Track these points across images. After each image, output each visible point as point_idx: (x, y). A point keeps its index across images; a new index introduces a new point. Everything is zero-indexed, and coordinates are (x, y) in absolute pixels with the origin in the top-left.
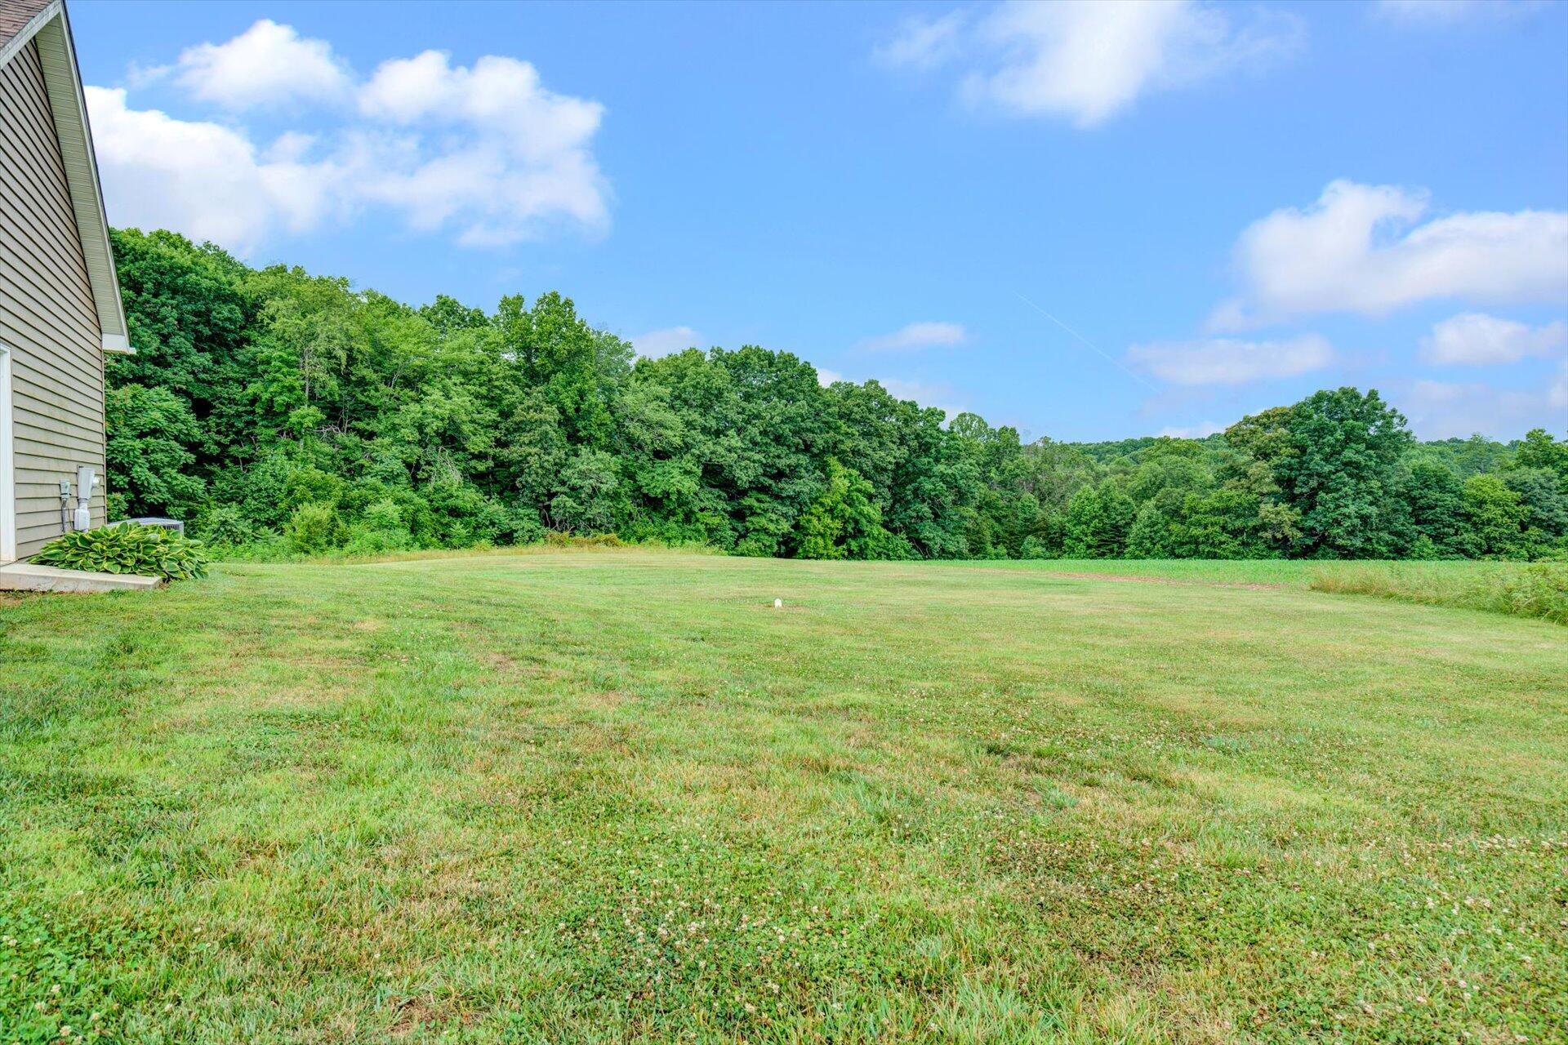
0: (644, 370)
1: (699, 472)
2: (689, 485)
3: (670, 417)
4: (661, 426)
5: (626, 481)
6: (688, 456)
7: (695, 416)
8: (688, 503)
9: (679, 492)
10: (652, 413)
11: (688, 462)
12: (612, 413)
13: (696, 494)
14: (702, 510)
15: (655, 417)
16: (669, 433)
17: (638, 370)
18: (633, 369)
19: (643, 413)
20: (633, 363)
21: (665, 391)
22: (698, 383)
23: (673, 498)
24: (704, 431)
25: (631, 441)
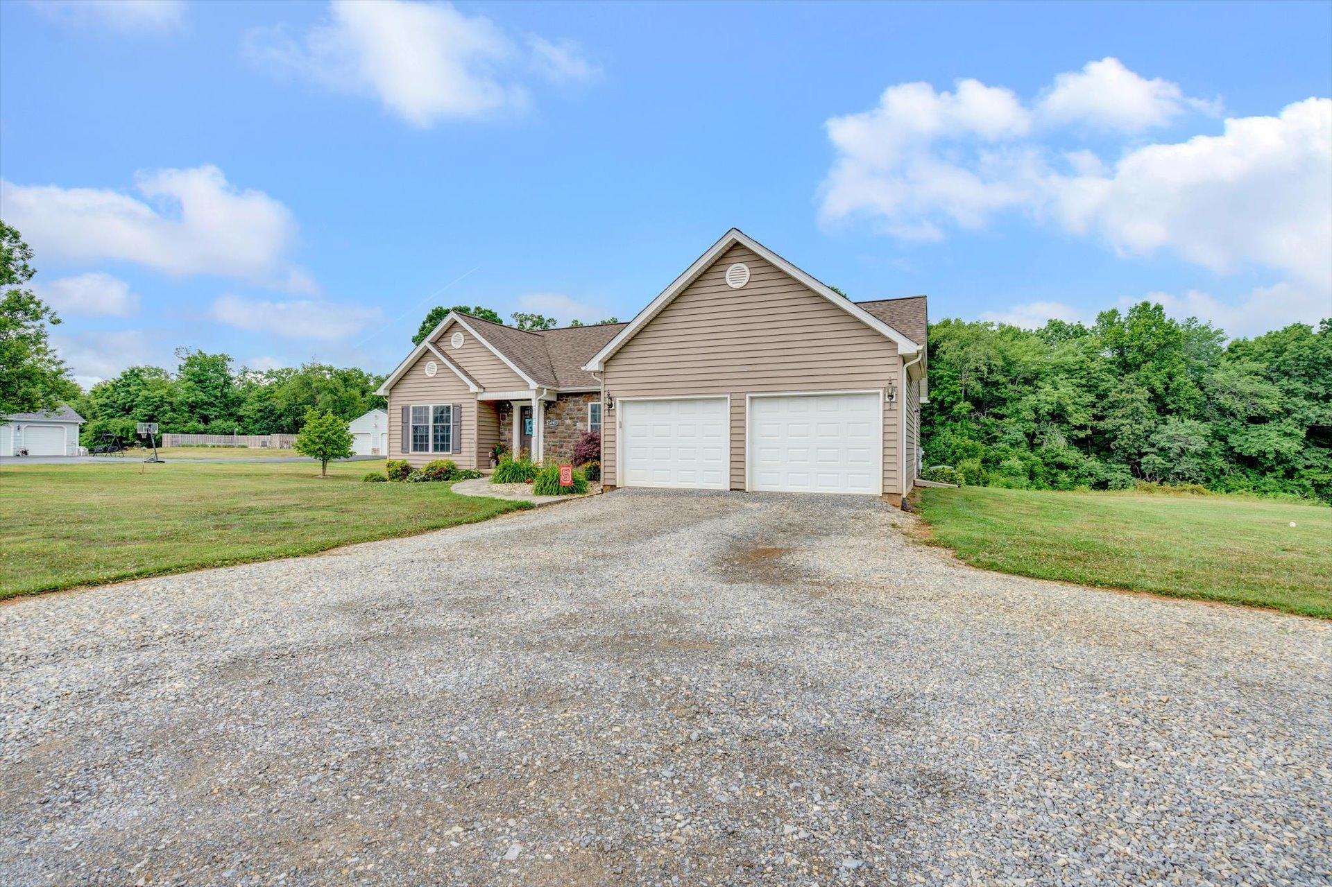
0: (1238, 351)
1: (1303, 434)
2: (1290, 446)
3: (1266, 387)
4: (1256, 395)
5: (1217, 443)
6: (1289, 420)
7: (1298, 385)
8: (1289, 461)
9: (1277, 452)
10: (1244, 385)
11: (1288, 425)
12: (1202, 389)
13: (1299, 453)
14: (1307, 467)
15: (1248, 389)
16: (1265, 401)
17: (1231, 350)
18: (1225, 350)
19: (1235, 386)
20: (1225, 346)
21: (1261, 367)
22: (1300, 355)
23: (1271, 457)
24: (1309, 396)
25: (1222, 410)
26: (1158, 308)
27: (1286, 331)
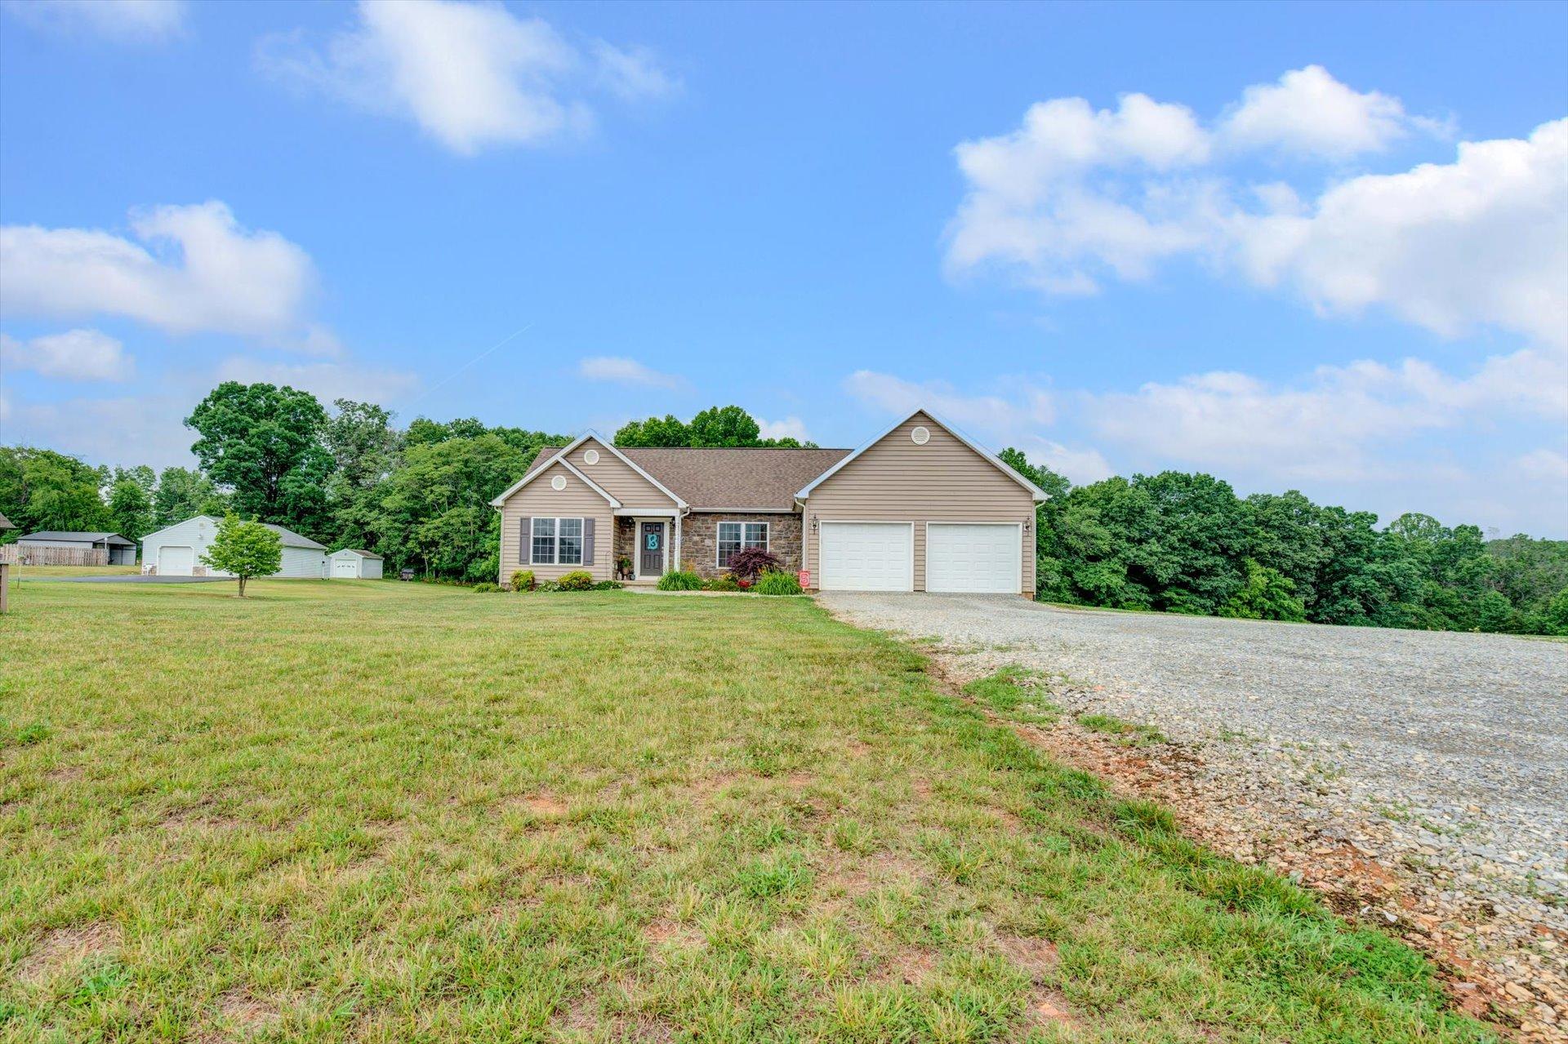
0: (1079, 497)
1: (1125, 571)
2: (1117, 581)
3: (1100, 531)
4: (1093, 537)
5: (1066, 578)
6: (1116, 559)
7: (1121, 529)
8: (1115, 595)
9: (1108, 587)
10: (1084, 528)
11: (1115, 563)
12: (1055, 529)
13: (1122, 588)
14: (1127, 600)
15: (1089, 531)
16: (1099, 542)
17: (1073, 496)
18: (1068, 495)
19: (1079, 528)
20: (1068, 492)
21: (1096, 512)
22: (1123, 504)
23: (1104, 590)
24: (1129, 539)
25: (1069, 549)
26: (1021, 455)
27: (1110, 482)
